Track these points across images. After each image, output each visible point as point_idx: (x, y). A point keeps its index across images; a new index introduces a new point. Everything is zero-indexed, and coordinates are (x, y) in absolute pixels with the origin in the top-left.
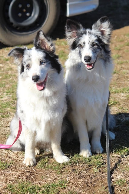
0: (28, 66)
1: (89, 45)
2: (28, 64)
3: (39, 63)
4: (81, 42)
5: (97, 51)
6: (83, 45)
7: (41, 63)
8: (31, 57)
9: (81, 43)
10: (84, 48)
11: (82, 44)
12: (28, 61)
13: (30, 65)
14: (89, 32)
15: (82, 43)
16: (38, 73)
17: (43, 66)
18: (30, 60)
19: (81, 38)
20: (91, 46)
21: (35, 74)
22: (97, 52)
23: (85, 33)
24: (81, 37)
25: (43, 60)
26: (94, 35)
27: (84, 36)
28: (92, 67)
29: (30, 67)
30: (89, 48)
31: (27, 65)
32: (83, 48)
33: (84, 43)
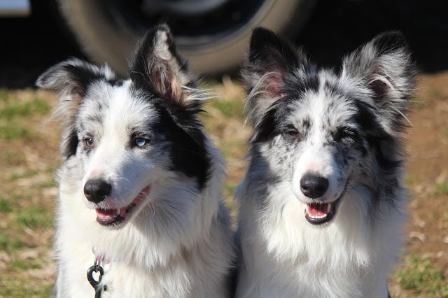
0: (90, 142)
1: (325, 133)
2: (88, 134)
3: (126, 139)
4: (296, 118)
5: (350, 158)
6: (300, 131)
7: (135, 140)
8: (105, 112)
9: (294, 123)
10: (303, 143)
11: (299, 126)
12: (91, 123)
13: (95, 139)
14: (327, 84)
15: (297, 122)
16: (111, 175)
17: (139, 153)
18: (99, 119)
19: (297, 102)
20: (331, 139)
21: (97, 176)
22: (350, 161)
23: (314, 85)
24: (297, 97)
25: (145, 132)
26: (349, 96)
27: (310, 95)
28: (325, 215)
29: (93, 147)
30: (325, 145)
31: (86, 136)
32: (299, 140)
33: (307, 124)
